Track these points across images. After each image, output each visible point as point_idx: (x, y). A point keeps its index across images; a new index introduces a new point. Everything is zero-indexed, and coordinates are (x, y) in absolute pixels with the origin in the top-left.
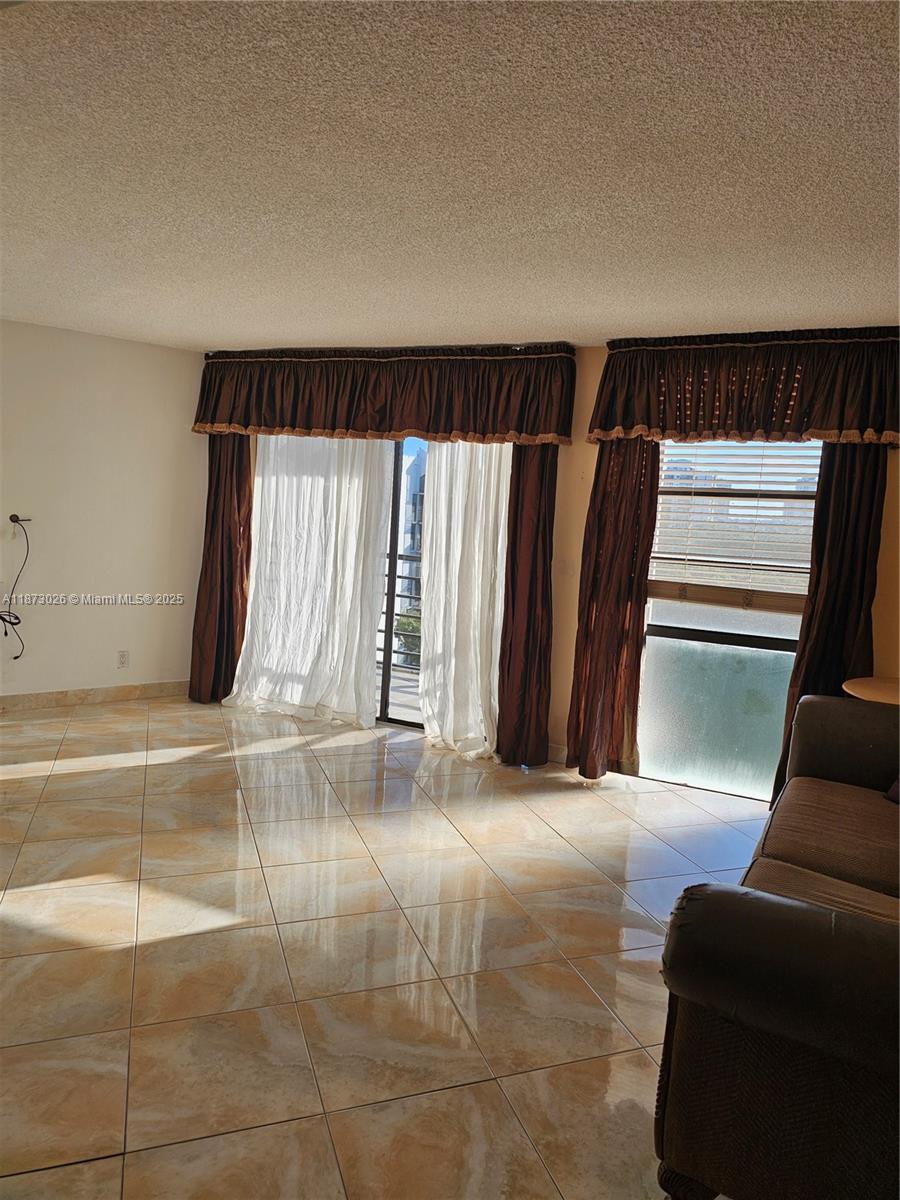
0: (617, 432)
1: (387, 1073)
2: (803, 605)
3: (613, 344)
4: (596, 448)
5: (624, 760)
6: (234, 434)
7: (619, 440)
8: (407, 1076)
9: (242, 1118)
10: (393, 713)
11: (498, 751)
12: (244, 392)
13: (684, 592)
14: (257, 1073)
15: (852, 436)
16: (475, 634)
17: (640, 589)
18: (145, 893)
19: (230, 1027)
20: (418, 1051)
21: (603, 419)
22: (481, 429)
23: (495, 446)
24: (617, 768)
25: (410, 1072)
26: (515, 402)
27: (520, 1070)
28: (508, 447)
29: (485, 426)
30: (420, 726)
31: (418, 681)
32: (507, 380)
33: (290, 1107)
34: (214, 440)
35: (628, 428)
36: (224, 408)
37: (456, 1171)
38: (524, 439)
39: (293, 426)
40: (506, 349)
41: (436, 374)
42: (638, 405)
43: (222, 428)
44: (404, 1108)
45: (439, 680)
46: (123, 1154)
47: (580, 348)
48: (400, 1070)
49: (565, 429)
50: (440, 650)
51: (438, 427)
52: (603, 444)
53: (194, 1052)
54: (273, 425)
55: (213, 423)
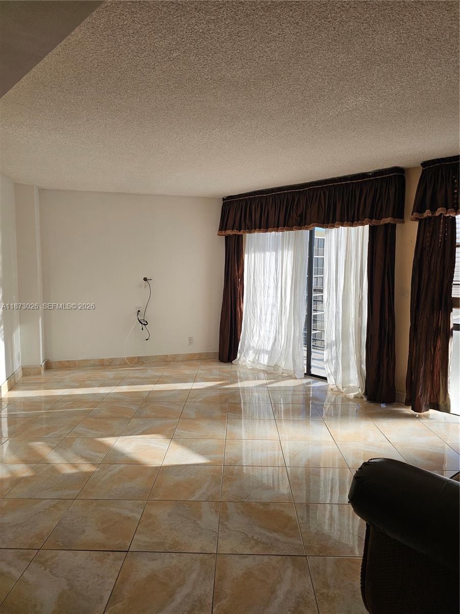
0: (427, 213)
1: (252, 542)
3: (424, 164)
4: (417, 224)
5: (441, 403)
6: (236, 235)
7: (430, 218)
8: (261, 545)
9: (179, 547)
10: (313, 371)
11: (366, 394)
12: (239, 214)
14: (193, 529)
16: (352, 330)
17: (447, 303)
18: (173, 444)
19: (188, 507)
20: (271, 535)
21: (419, 207)
22: (352, 221)
23: (360, 227)
24: (437, 407)
25: (263, 543)
26: (369, 201)
27: (321, 554)
28: (367, 227)
29: (353, 217)
30: (325, 379)
31: (323, 354)
32: (365, 192)
33: (202, 547)
34: (227, 238)
35: (433, 210)
36: (230, 222)
37: (270, 594)
38: (375, 222)
39: (260, 228)
40: (364, 175)
41: (327, 193)
42: (441, 196)
43: (229, 232)
44: (254, 560)
45: (334, 354)
46: (127, 551)
47: (408, 169)
48: (259, 542)
49: (399, 214)
50: (334, 339)
51: (329, 221)
52: (420, 221)
53: (169, 515)
54: (252, 228)
55: (225, 230)
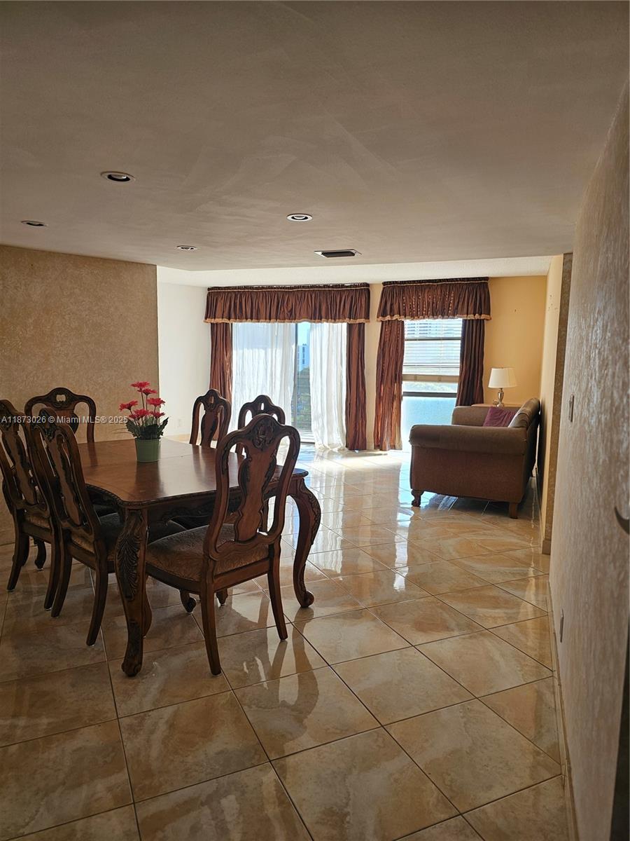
0: (388, 318)
2: (458, 379)
3: (384, 284)
4: (381, 323)
5: (396, 445)
6: (223, 323)
7: (389, 321)
11: (347, 447)
12: (228, 305)
13: (416, 378)
15: (471, 317)
16: (334, 401)
17: (398, 378)
21: (383, 313)
22: (333, 317)
23: (340, 324)
24: (393, 447)
26: (347, 307)
28: (345, 325)
29: (335, 316)
30: (314, 443)
32: (343, 298)
34: (214, 326)
35: (392, 316)
36: (219, 312)
38: (352, 321)
40: (343, 286)
41: (313, 296)
42: (396, 307)
43: (218, 320)
45: (321, 424)
47: (372, 284)
49: (367, 317)
50: (320, 412)
51: (316, 316)
52: (383, 322)
54: (242, 317)
55: (215, 318)
